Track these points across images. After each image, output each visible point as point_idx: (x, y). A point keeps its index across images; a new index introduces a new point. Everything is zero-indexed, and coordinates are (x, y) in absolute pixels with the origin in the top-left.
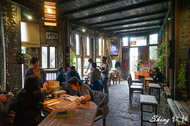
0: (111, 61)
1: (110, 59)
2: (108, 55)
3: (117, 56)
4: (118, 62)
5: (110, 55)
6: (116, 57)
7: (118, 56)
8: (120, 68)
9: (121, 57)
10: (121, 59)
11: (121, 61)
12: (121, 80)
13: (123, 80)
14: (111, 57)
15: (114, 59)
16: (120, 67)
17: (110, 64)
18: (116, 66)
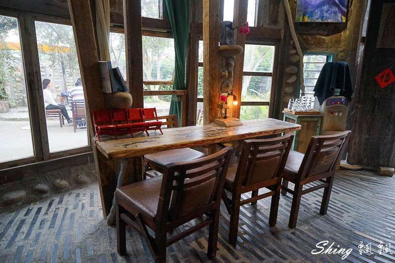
0: (294, 59)
1: (295, 48)
2: (281, 25)
3: (337, 28)
4: (340, 67)
5: (296, 24)
6: (327, 39)
7: (345, 34)
8: (349, 99)
9: (364, 34)
10: (362, 48)
11: (359, 60)
12: (343, 169)
13: (356, 167)
14: (299, 34)
15: (319, 50)
16: (347, 93)
17: (291, 75)
18: (321, 91)
